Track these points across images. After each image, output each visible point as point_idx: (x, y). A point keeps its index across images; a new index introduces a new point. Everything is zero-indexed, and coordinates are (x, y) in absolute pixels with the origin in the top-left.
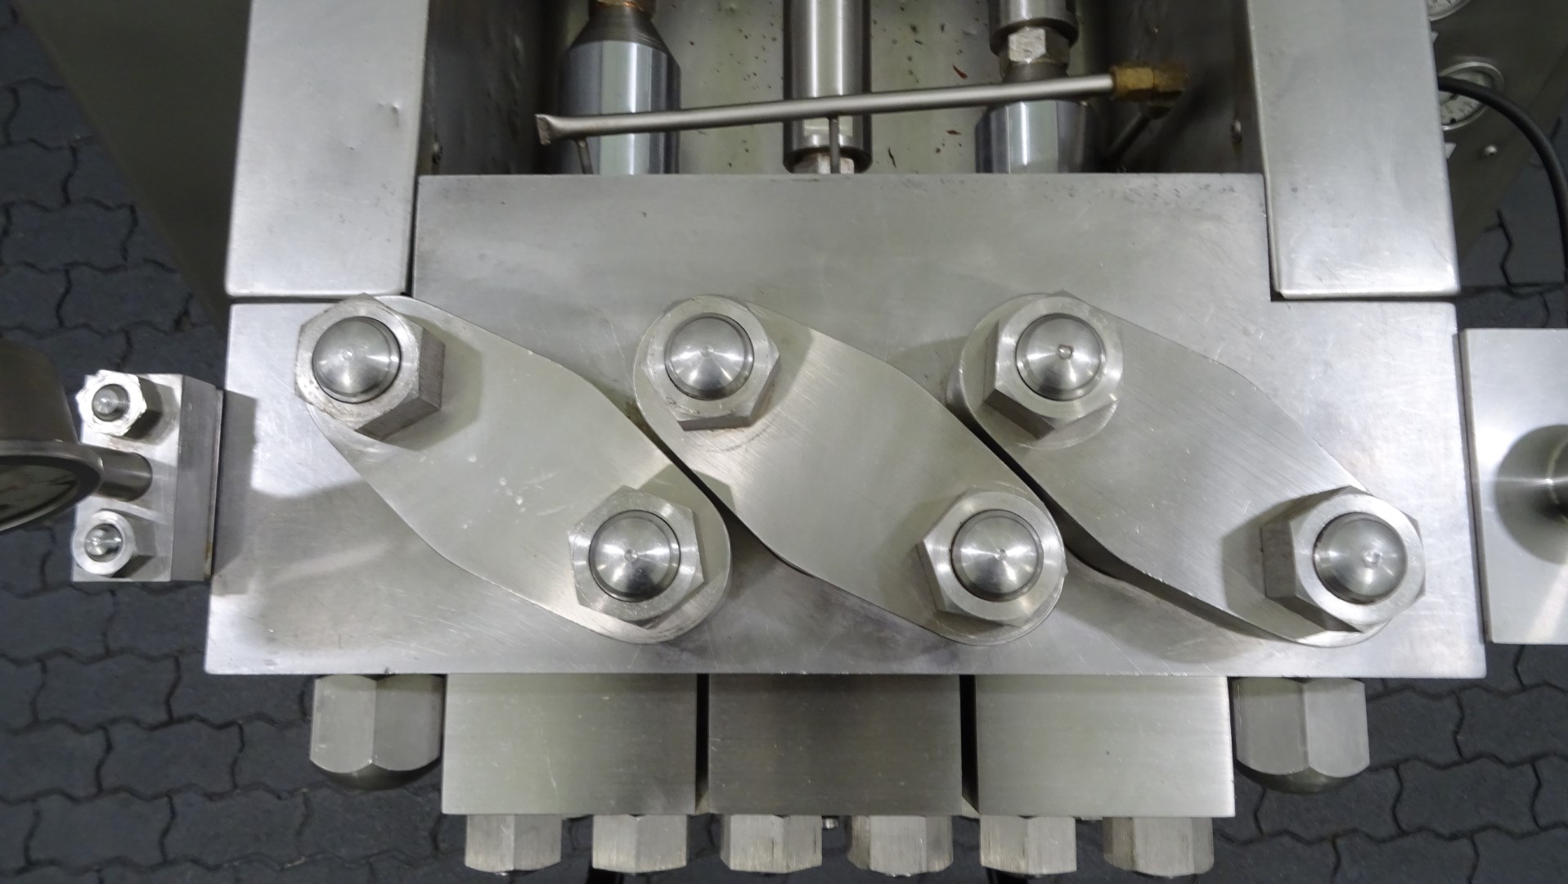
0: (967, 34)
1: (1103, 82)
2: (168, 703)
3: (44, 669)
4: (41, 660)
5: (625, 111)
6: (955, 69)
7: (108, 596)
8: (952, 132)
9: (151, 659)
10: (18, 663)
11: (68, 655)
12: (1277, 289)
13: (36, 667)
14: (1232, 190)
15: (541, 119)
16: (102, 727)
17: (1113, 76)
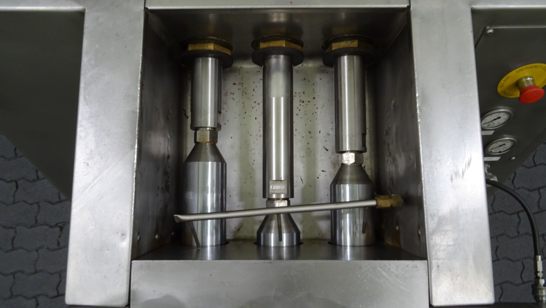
0: (328, 134)
1: (373, 203)
2: (57, 289)
3: (14, 277)
4: (13, 274)
5: (206, 212)
6: (324, 147)
7: (35, 252)
8: (323, 171)
9: (52, 274)
10: (5, 275)
11: (22, 272)
12: (431, 303)
13: (12, 276)
14: (417, 267)
15: (176, 217)
16: (35, 297)
17: (376, 200)
